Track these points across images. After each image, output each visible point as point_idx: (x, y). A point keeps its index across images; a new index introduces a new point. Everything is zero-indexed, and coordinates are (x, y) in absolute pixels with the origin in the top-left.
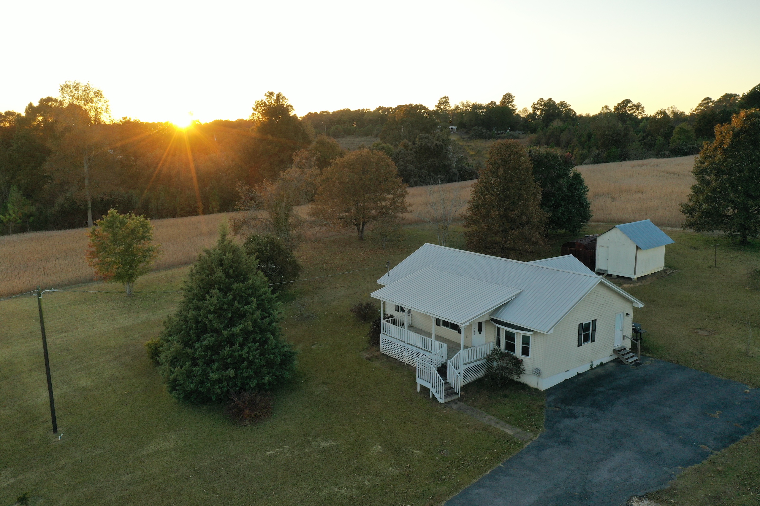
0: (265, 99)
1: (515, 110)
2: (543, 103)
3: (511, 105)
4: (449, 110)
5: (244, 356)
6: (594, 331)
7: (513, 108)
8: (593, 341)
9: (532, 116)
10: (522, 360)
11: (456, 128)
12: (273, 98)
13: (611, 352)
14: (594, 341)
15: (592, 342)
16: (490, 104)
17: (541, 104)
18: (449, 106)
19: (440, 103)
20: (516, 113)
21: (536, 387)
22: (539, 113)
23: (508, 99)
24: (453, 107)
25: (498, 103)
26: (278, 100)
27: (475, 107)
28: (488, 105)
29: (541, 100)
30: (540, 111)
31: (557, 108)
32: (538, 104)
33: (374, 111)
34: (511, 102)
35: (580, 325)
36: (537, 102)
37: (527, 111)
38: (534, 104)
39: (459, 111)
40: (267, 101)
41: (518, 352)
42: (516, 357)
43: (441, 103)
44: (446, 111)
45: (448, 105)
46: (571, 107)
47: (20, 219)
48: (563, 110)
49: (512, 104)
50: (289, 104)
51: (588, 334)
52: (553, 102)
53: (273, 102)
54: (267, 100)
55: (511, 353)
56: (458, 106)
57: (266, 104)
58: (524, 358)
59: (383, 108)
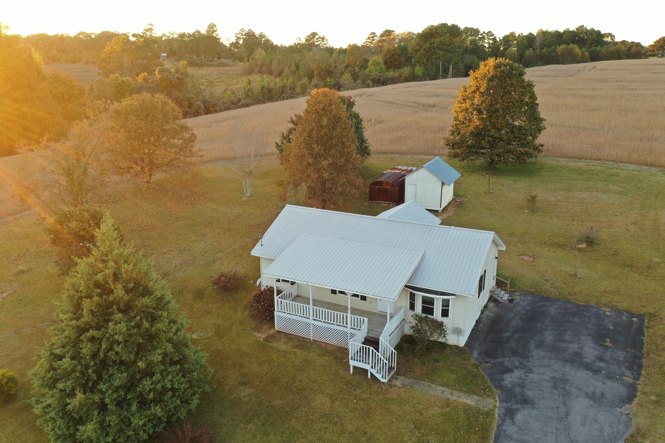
1: (219, 39)
2: (244, 33)
3: (216, 34)
4: (156, 38)
6: (484, 279)
7: (218, 37)
8: (484, 288)
9: (236, 45)
10: (442, 322)
11: (166, 55)
13: (489, 293)
15: (483, 290)
16: (195, 32)
17: (242, 34)
18: (155, 33)
19: (145, 30)
20: (221, 42)
21: (457, 344)
22: (241, 42)
23: (212, 28)
24: (159, 35)
25: (203, 32)
27: (183, 35)
28: (194, 34)
29: (242, 30)
30: (242, 40)
31: (258, 38)
32: (240, 33)
34: (215, 31)
37: (230, 40)
38: (236, 34)
39: (166, 38)
41: (437, 314)
42: (436, 320)
44: (153, 37)
48: (263, 40)
51: (482, 284)
52: (253, 32)
55: (429, 316)
56: (164, 34)
58: (444, 320)
59: (84, 33)
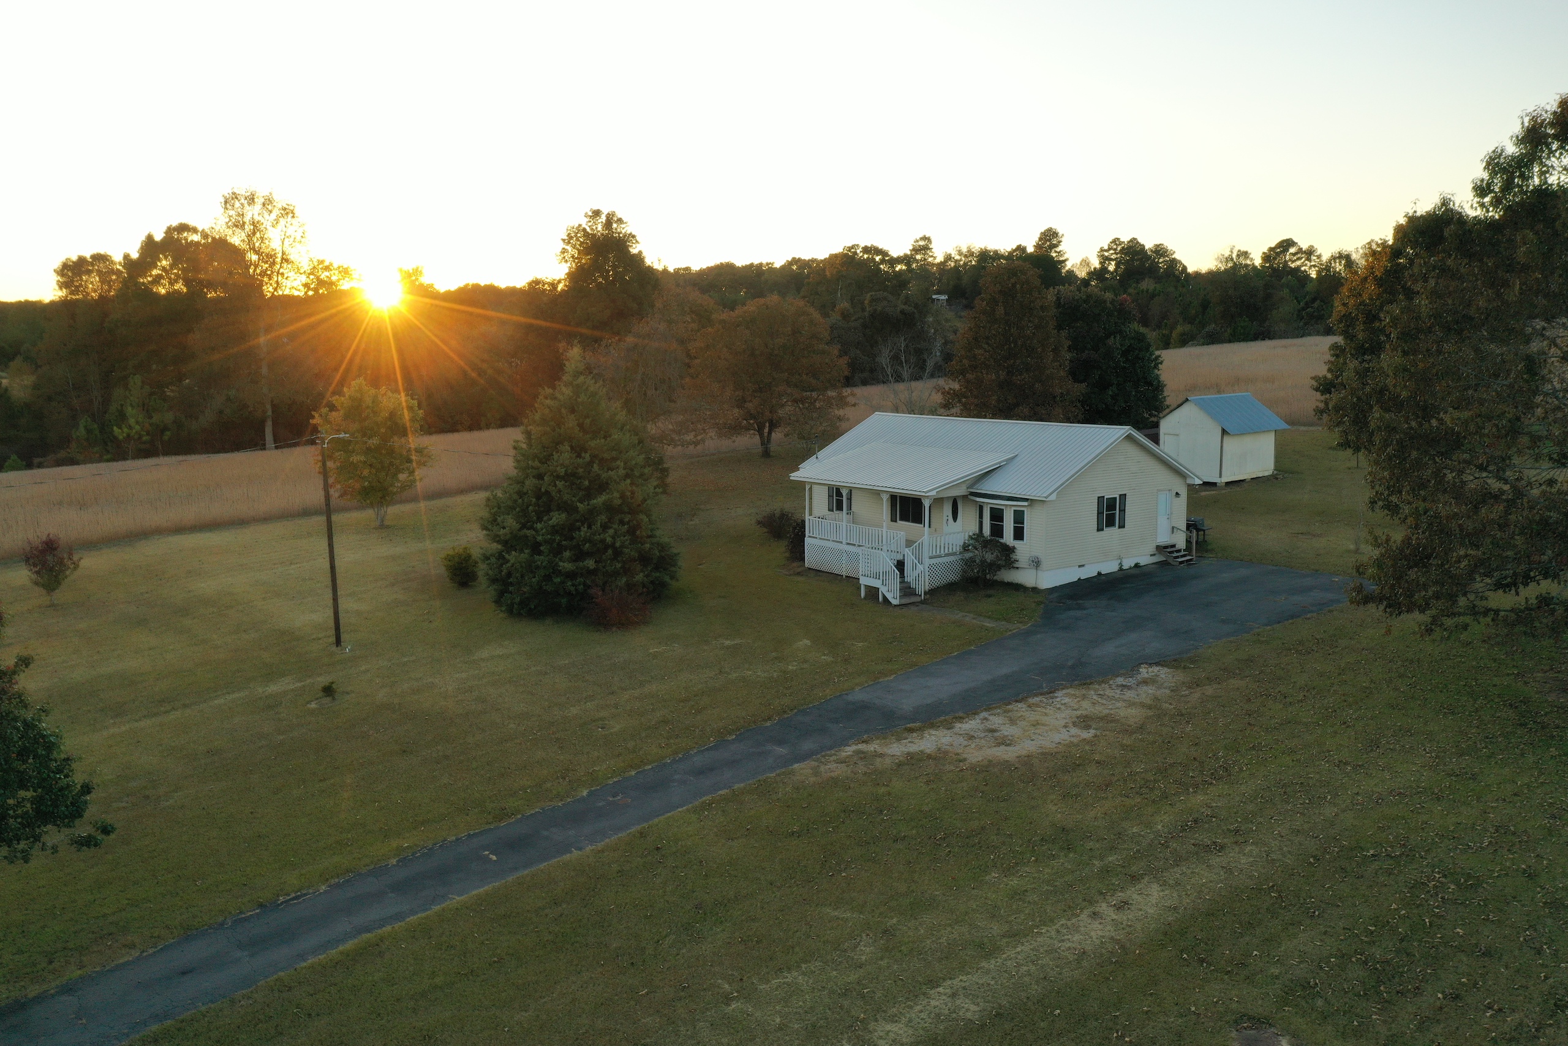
0: (585, 223)
1: (1064, 261)
2: (1119, 248)
3: (1056, 252)
4: (933, 265)
5: (609, 540)
6: (1123, 511)
7: (1061, 259)
8: (1122, 526)
9: (1099, 274)
10: (1014, 548)
11: (947, 297)
12: (600, 221)
13: (1151, 549)
14: (1124, 527)
15: (1119, 527)
16: (1014, 251)
17: (1115, 250)
18: (932, 256)
19: (914, 250)
20: (1067, 268)
21: (1034, 585)
22: (1112, 267)
23: (1050, 240)
24: (940, 259)
25: (1030, 249)
26: (608, 224)
27: (985, 256)
28: (1010, 253)
29: (1115, 241)
30: (1113, 263)
31: (1148, 258)
32: (1109, 249)
33: (783, 267)
34: (1056, 246)
35: (1100, 499)
36: (1109, 245)
37: (1088, 265)
38: (1102, 250)
39: (953, 264)
40: (589, 226)
41: (1008, 537)
42: (1005, 544)
43: (916, 250)
44: (928, 264)
45: (931, 254)
46: (1177, 256)
47: (148, 434)
48: (1161, 260)
49: (1058, 249)
50: (628, 232)
51: (1114, 515)
52: (1141, 245)
53: (600, 228)
54: (590, 224)
55: (999, 539)
56: (950, 255)
57: (588, 233)
58: (1017, 544)
